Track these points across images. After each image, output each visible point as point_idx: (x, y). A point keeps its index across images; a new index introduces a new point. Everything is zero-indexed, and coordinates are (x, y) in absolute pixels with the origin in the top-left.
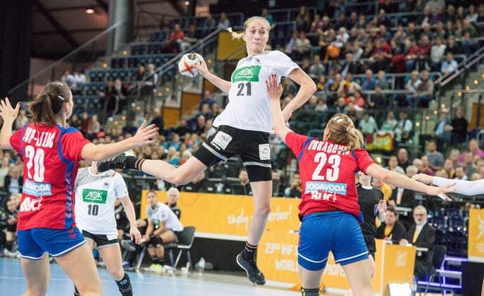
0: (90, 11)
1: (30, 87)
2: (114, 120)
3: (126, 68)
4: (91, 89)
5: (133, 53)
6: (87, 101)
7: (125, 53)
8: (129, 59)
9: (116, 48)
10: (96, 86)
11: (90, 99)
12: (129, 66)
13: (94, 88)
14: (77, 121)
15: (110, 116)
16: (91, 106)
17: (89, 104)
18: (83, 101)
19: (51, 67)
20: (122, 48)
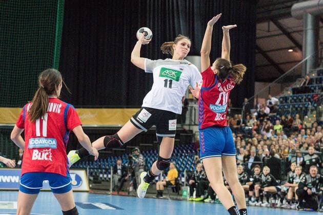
0: (291, 51)
1: (255, 100)
2: (309, 117)
3: (315, 85)
4: (293, 99)
5: (319, 75)
6: (291, 106)
7: (314, 75)
8: (316, 79)
9: (308, 72)
10: (296, 96)
11: (292, 105)
12: (316, 83)
13: (295, 98)
14: (285, 120)
15: (306, 115)
16: (294, 109)
17: (292, 109)
18: (289, 107)
19: (268, 86)
20: (311, 72)
